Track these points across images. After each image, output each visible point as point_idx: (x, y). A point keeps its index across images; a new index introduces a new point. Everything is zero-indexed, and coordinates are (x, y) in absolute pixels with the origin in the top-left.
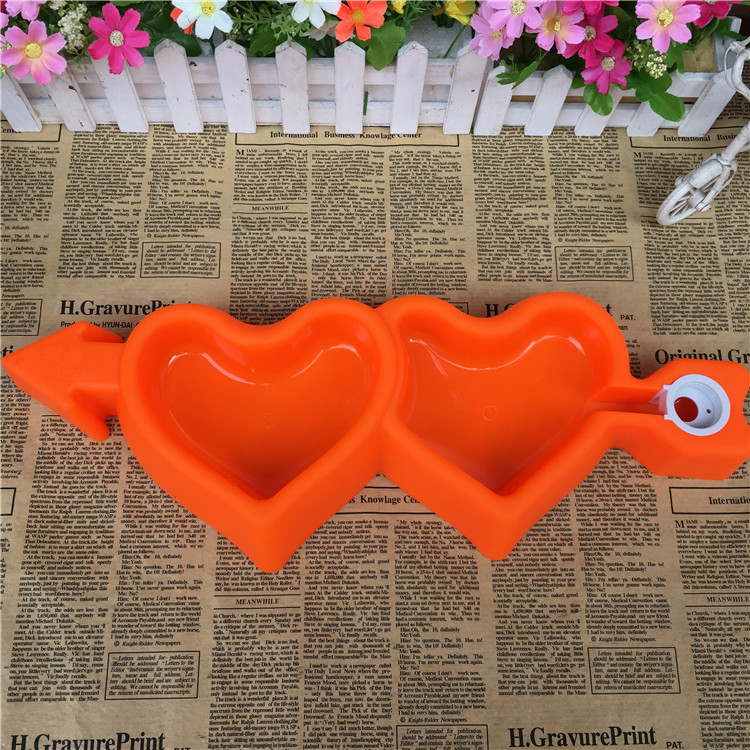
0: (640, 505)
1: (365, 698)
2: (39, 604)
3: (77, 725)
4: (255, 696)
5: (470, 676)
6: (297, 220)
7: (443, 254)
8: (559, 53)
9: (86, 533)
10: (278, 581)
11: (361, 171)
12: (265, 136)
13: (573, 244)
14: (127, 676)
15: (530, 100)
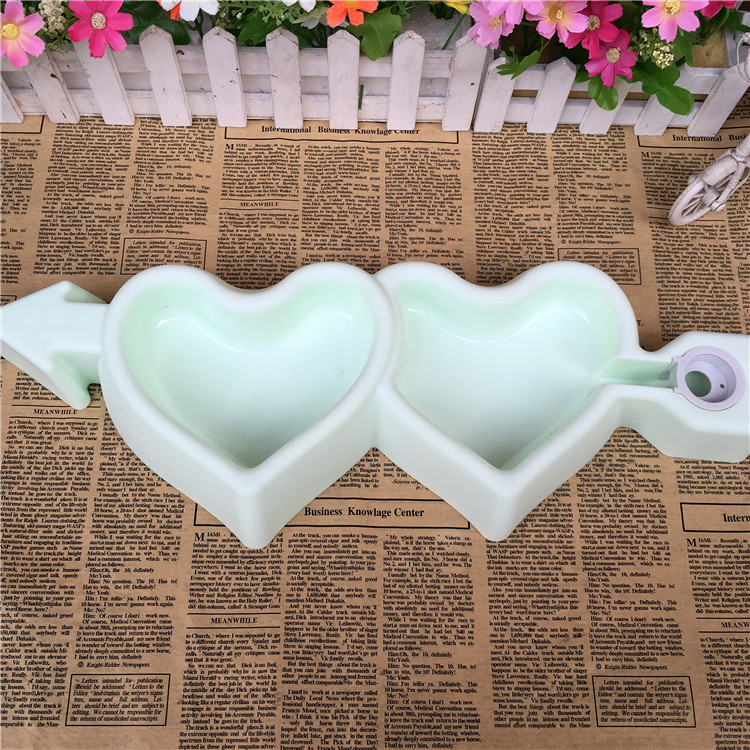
0: (648, 521)
1: (348, 728)
4: (229, 725)
5: (463, 706)
6: (287, 217)
7: (440, 254)
8: (560, 41)
9: (52, 543)
11: (356, 167)
12: (256, 131)
13: (577, 246)
14: (90, 700)
15: (532, 95)
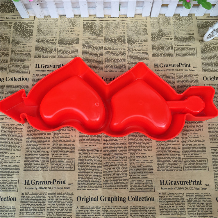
2: (32, 145)
3: (42, 177)
10: (96, 140)
